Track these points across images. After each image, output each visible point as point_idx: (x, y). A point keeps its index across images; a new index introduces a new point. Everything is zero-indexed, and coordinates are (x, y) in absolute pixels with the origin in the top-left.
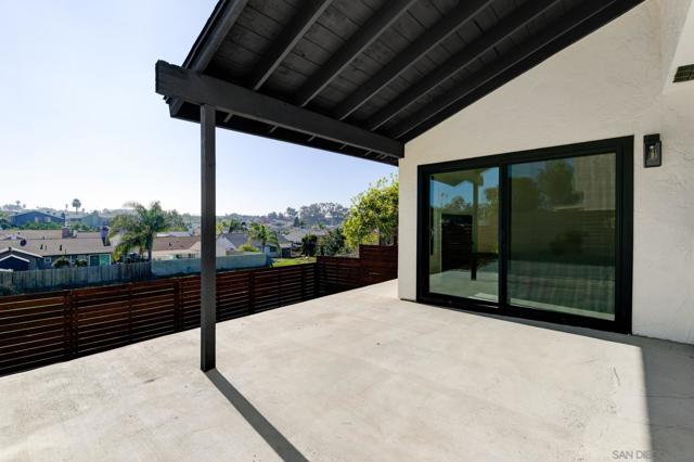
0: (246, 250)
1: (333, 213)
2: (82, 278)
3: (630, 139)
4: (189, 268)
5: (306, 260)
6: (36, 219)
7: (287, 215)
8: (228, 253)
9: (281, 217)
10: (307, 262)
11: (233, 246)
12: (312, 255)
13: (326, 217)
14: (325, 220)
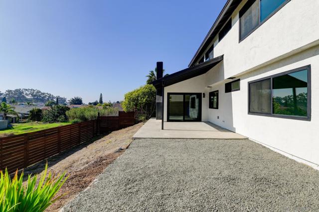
1: (34, 95)
3: (201, 94)
12: (39, 120)
13: (28, 97)
14: (27, 100)
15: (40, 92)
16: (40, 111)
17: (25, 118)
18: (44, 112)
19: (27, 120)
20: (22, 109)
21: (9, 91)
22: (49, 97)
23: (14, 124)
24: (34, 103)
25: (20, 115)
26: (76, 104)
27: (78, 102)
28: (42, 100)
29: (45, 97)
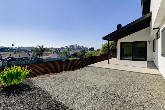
0: (62, 56)
1: (77, 47)
2: (28, 63)
3: (146, 41)
4: (51, 60)
5: (75, 58)
6: (5, 50)
7: (65, 48)
8: (57, 57)
9: (64, 48)
10: (76, 59)
11: (58, 55)
12: (77, 57)
13: (75, 48)
14: (75, 49)
15: (79, 46)
16: (77, 53)
17: (72, 56)
18: (78, 54)
19: (73, 57)
20: (72, 53)
21: (70, 46)
22: (82, 47)
23: (69, 58)
24: (77, 50)
25: (71, 55)
26: (91, 50)
27: (92, 49)
28: (80, 49)
29: (81, 47)
